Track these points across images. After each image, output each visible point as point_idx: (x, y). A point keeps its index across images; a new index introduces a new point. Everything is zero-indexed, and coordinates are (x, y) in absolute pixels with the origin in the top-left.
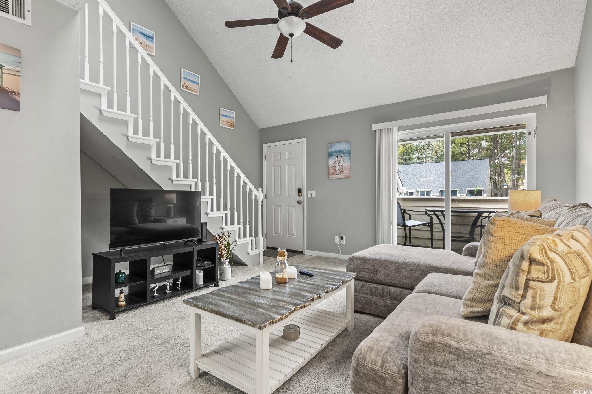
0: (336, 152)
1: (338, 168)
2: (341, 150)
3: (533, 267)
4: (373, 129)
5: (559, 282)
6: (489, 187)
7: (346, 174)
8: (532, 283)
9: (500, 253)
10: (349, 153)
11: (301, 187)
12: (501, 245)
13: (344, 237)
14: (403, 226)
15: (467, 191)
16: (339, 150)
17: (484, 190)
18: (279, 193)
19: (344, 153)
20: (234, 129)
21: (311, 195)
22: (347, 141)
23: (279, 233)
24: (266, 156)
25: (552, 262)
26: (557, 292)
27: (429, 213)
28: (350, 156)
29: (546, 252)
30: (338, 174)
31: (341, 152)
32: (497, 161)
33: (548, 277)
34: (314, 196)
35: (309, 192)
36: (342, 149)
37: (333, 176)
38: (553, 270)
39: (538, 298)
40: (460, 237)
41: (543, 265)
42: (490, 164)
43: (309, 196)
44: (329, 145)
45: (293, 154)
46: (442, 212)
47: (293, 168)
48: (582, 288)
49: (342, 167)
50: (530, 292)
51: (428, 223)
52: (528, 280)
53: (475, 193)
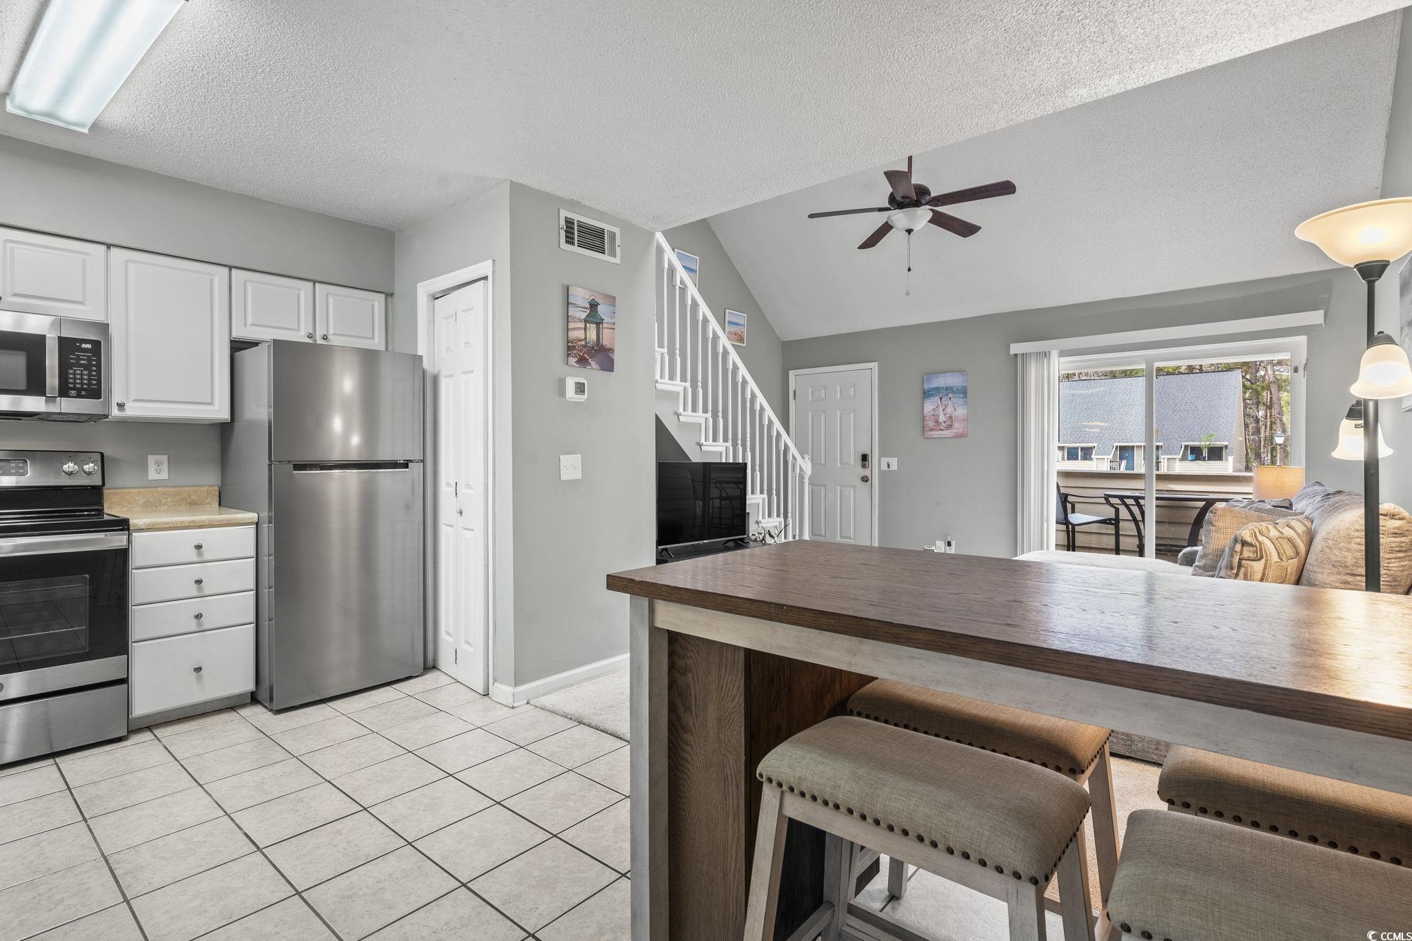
0: (938, 389)
1: (942, 418)
2: (949, 385)
3: (1245, 548)
4: (1012, 352)
5: (1267, 560)
6: (1241, 439)
7: (958, 429)
8: (1244, 562)
9: (1220, 543)
10: (964, 392)
11: (868, 452)
12: (1221, 535)
13: (953, 543)
14: (1064, 524)
15: (1183, 448)
16: (945, 386)
17: (1226, 446)
18: (823, 462)
19: (953, 392)
20: (745, 345)
21: (889, 466)
22: (962, 372)
23: (821, 535)
24: (795, 392)
25: (1260, 543)
26: (1265, 569)
27: (1113, 500)
28: (965, 397)
29: (1256, 535)
30: (941, 430)
31: (949, 389)
32: (1262, 373)
33: (1257, 556)
34: (894, 467)
35: (884, 460)
36: (951, 385)
37: (932, 433)
38: (1261, 550)
39: (1249, 574)
40: (1171, 545)
41: (1253, 546)
42: (1243, 382)
43: (884, 467)
44: (925, 377)
45: (852, 390)
46: (1136, 499)
47: (852, 415)
48: (1289, 568)
49: (951, 417)
50: (1242, 570)
51: (1110, 519)
52: (1240, 560)
53: (1205, 453)
